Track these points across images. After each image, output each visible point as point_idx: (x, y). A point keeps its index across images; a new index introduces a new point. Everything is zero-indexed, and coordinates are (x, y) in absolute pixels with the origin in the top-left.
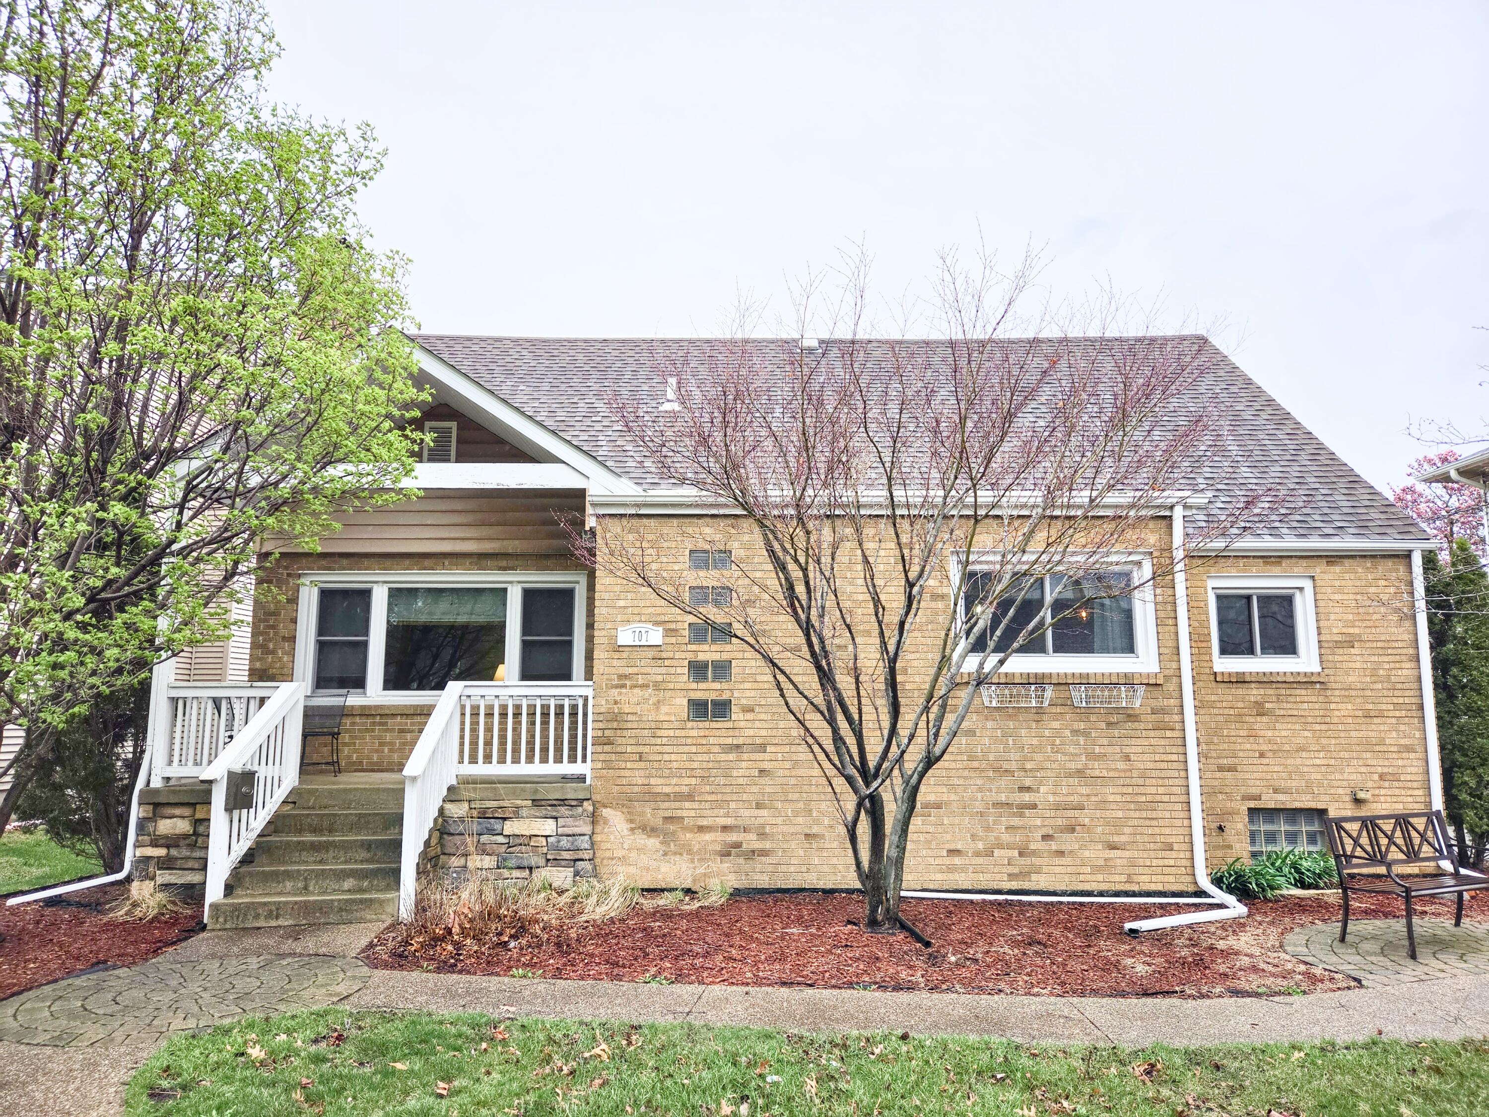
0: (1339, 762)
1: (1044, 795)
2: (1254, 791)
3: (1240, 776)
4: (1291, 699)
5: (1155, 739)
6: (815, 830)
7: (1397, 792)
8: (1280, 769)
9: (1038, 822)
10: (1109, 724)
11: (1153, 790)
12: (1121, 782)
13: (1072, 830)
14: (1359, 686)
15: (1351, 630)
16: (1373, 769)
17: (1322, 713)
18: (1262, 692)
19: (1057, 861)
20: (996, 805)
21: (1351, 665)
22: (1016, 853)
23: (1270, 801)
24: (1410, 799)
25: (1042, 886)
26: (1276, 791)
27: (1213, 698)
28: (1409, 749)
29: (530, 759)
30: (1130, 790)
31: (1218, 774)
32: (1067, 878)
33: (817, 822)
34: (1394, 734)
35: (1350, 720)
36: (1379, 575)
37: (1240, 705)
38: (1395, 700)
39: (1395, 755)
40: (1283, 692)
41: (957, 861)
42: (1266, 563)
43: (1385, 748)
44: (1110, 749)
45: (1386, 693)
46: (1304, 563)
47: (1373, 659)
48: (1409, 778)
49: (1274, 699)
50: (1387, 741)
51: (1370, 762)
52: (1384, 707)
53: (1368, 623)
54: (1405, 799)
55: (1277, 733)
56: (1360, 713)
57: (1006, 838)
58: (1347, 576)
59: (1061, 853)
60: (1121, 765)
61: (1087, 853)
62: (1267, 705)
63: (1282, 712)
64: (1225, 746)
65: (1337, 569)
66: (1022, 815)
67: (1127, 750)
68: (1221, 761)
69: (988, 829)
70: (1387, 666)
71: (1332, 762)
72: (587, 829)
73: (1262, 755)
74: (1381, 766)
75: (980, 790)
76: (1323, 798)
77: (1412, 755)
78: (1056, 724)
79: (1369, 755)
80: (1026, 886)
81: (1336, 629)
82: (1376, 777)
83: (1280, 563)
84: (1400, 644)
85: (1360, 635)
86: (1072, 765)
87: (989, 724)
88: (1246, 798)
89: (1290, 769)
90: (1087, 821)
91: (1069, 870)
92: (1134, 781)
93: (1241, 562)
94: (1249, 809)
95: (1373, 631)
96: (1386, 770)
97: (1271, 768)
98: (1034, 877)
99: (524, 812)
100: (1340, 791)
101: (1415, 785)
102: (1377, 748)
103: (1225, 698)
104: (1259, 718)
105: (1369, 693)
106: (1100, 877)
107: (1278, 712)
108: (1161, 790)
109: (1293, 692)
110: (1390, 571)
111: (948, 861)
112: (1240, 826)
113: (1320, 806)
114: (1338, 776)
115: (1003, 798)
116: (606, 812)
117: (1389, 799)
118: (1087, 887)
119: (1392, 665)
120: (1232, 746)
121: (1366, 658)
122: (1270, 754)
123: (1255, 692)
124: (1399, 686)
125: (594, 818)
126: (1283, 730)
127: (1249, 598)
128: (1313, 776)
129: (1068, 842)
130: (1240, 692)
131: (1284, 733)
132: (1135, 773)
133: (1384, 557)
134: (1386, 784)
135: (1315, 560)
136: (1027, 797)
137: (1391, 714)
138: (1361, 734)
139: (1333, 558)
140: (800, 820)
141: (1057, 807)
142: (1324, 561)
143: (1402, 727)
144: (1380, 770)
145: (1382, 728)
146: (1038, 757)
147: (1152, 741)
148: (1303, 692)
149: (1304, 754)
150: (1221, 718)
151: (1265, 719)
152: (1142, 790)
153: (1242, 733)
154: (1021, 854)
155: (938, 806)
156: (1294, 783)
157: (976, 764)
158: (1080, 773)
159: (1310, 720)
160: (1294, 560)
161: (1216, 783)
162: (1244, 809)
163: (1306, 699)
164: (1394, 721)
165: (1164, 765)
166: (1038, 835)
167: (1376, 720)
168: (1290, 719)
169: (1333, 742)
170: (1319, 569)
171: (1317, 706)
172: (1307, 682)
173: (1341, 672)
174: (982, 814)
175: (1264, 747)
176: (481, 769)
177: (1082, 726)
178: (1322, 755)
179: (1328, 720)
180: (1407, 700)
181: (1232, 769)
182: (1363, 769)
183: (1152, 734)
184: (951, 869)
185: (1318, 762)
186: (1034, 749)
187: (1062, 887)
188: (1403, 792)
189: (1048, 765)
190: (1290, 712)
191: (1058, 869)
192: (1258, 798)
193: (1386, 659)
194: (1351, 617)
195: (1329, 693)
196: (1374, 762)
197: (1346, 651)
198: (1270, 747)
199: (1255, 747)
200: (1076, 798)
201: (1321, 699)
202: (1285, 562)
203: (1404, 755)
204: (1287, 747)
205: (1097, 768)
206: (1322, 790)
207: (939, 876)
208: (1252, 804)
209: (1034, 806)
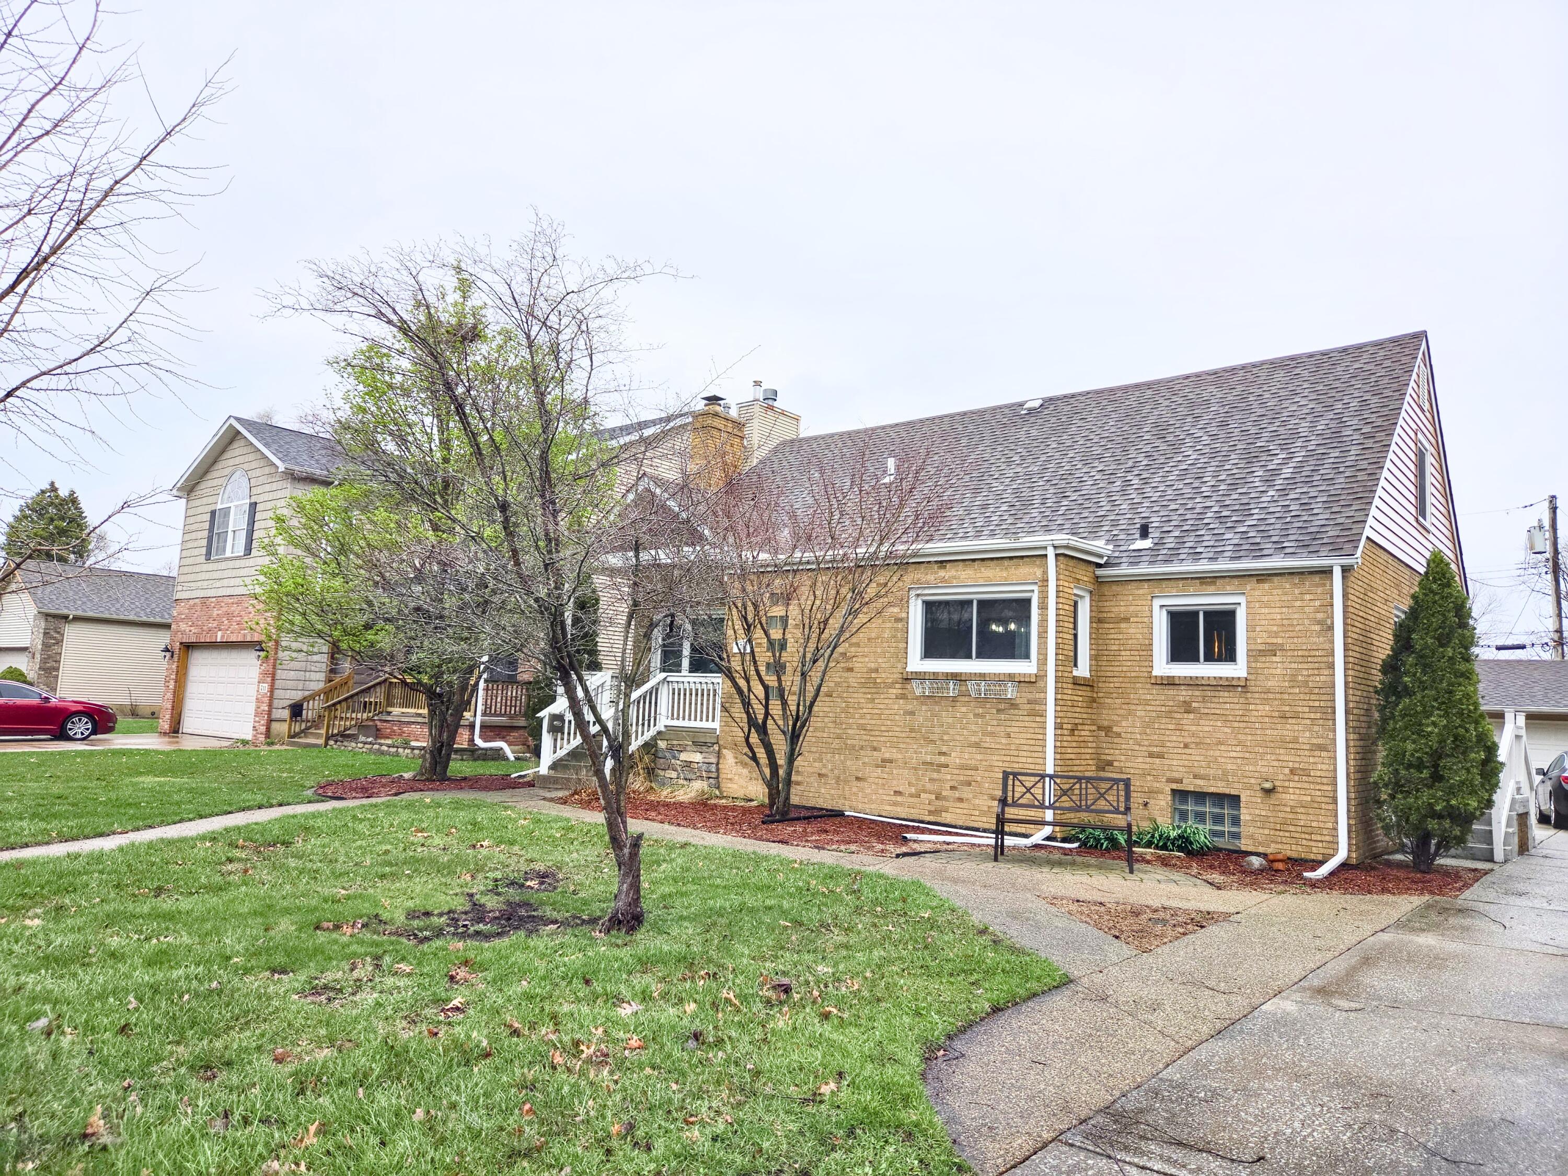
0: (1253, 756)
1: (955, 759)
2: (1176, 775)
3: (1166, 762)
4: (1216, 700)
5: (1028, 721)
6: (824, 771)
7: (1306, 785)
8: (1202, 758)
9: (949, 777)
10: (999, 711)
11: (1024, 760)
12: (1003, 752)
13: (969, 784)
14: (1277, 689)
15: (1275, 641)
16: (1284, 764)
17: (1241, 713)
18: (1190, 693)
19: (959, 805)
20: (924, 763)
21: (1271, 671)
22: (933, 797)
23: (1189, 784)
24: (1319, 793)
25: (948, 821)
26: (1195, 777)
27: (1148, 697)
28: (1322, 748)
29: (690, 719)
30: (1008, 759)
31: (1148, 760)
32: (964, 817)
33: (825, 766)
34: (1307, 734)
35: (1267, 720)
36: (1303, 590)
37: (1171, 703)
38: (1311, 704)
39: (1306, 753)
40: (1209, 693)
41: (899, 799)
42: (1202, 584)
43: (1297, 746)
44: (998, 729)
45: (1302, 696)
46: (1236, 582)
47: (1293, 666)
48: (1319, 773)
49: (1200, 699)
50: (1300, 740)
51: (1281, 758)
52: (1300, 709)
53: (1292, 634)
54: (1313, 793)
55: (1200, 728)
56: (1277, 714)
57: (929, 786)
58: (1275, 592)
59: (961, 800)
60: (1004, 741)
61: (977, 802)
62: (1194, 705)
63: (1206, 711)
64: (1156, 737)
65: (1266, 586)
66: (939, 772)
67: (1009, 729)
68: (1151, 749)
69: (918, 779)
70: (1305, 673)
71: (1247, 755)
72: (714, 760)
73: (1186, 746)
74: (1291, 760)
75: (916, 752)
76: (1236, 785)
77: (1324, 754)
78: (964, 709)
79: (1282, 751)
80: (939, 820)
81: (1262, 638)
82: (1287, 771)
83: (1214, 583)
84: (1320, 653)
85: (1282, 645)
86: (973, 739)
87: (924, 708)
88: (1170, 780)
89: (1210, 759)
90: (979, 779)
91: (965, 811)
92: (1012, 753)
93: (1181, 583)
94: (1173, 790)
95: (1296, 640)
96: (1297, 765)
97: (1193, 758)
98: (944, 814)
99: (688, 748)
100: (1253, 781)
101: (1325, 781)
102: (1291, 746)
103: (1158, 697)
104: (1186, 715)
105: (1286, 696)
106: (985, 819)
107: (1203, 711)
108: (1030, 760)
109: (1217, 694)
110: (1317, 586)
111: (893, 798)
112: (1163, 803)
113: (1233, 792)
114: (1251, 768)
115: (928, 758)
116: (725, 751)
117: (1298, 791)
118: (976, 825)
119: (1311, 672)
120: (1162, 738)
121: (1286, 665)
122: (1193, 746)
123: (1184, 693)
124: (1316, 691)
125: (719, 755)
126: (1206, 726)
127: (1196, 613)
128: (1229, 767)
129: (966, 793)
130: (1171, 692)
131: (1207, 729)
132: (1013, 747)
133: (1311, 573)
134: (1296, 778)
135: (1247, 579)
136: (943, 759)
137: (1306, 716)
138: (1276, 733)
139: (1263, 577)
140: (816, 764)
141: (963, 767)
142: (1255, 579)
143: (1316, 728)
144: (1291, 764)
145: (1296, 727)
146: (951, 732)
147: (1027, 724)
148: (1226, 694)
149: (1223, 748)
150: (1154, 714)
151: (1191, 716)
152: (1016, 759)
153: (1170, 727)
154: (937, 798)
155: (891, 761)
156: (1212, 772)
157: (913, 735)
158: (977, 745)
159: (1231, 718)
160: (1227, 580)
161: (1147, 766)
162: (1168, 790)
163: (1228, 700)
164: (1308, 722)
165: (1032, 742)
166: (948, 786)
167: (1290, 721)
168: (1211, 717)
169: (1249, 738)
170: (1250, 585)
171: (1237, 707)
172: (1229, 685)
173: (1262, 677)
174: (915, 769)
175: (1188, 740)
176: (675, 723)
177: (981, 710)
178: (1238, 749)
179: (1247, 719)
180: (1322, 704)
181: (1161, 756)
182: (1275, 764)
183: (1027, 718)
184: (895, 804)
185: (1234, 754)
186: (951, 726)
187: (960, 823)
188: (1312, 786)
189: (958, 737)
190: (1213, 711)
191: (958, 811)
192: (1180, 781)
193: (1305, 666)
194: (1275, 628)
195: (1249, 695)
196: (1286, 758)
197: (1268, 659)
198: (1193, 740)
199: (1181, 739)
200: (973, 762)
201: (1242, 700)
202: (1219, 582)
203: (1316, 753)
204: (1208, 741)
205: (988, 741)
206: (1236, 779)
207: (888, 808)
208: (1175, 786)
209: (947, 766)
